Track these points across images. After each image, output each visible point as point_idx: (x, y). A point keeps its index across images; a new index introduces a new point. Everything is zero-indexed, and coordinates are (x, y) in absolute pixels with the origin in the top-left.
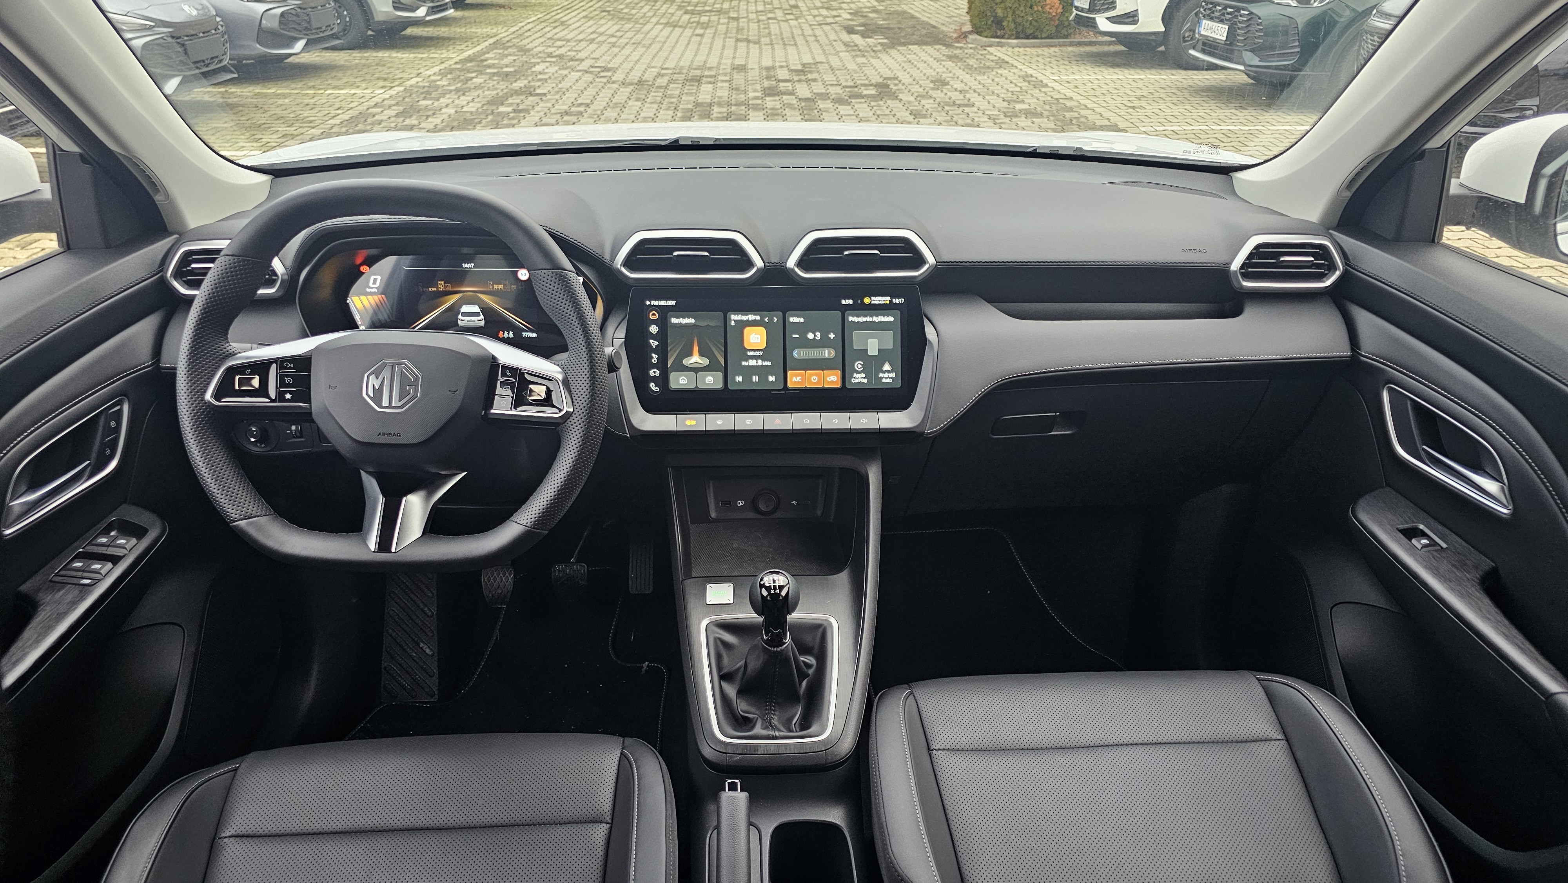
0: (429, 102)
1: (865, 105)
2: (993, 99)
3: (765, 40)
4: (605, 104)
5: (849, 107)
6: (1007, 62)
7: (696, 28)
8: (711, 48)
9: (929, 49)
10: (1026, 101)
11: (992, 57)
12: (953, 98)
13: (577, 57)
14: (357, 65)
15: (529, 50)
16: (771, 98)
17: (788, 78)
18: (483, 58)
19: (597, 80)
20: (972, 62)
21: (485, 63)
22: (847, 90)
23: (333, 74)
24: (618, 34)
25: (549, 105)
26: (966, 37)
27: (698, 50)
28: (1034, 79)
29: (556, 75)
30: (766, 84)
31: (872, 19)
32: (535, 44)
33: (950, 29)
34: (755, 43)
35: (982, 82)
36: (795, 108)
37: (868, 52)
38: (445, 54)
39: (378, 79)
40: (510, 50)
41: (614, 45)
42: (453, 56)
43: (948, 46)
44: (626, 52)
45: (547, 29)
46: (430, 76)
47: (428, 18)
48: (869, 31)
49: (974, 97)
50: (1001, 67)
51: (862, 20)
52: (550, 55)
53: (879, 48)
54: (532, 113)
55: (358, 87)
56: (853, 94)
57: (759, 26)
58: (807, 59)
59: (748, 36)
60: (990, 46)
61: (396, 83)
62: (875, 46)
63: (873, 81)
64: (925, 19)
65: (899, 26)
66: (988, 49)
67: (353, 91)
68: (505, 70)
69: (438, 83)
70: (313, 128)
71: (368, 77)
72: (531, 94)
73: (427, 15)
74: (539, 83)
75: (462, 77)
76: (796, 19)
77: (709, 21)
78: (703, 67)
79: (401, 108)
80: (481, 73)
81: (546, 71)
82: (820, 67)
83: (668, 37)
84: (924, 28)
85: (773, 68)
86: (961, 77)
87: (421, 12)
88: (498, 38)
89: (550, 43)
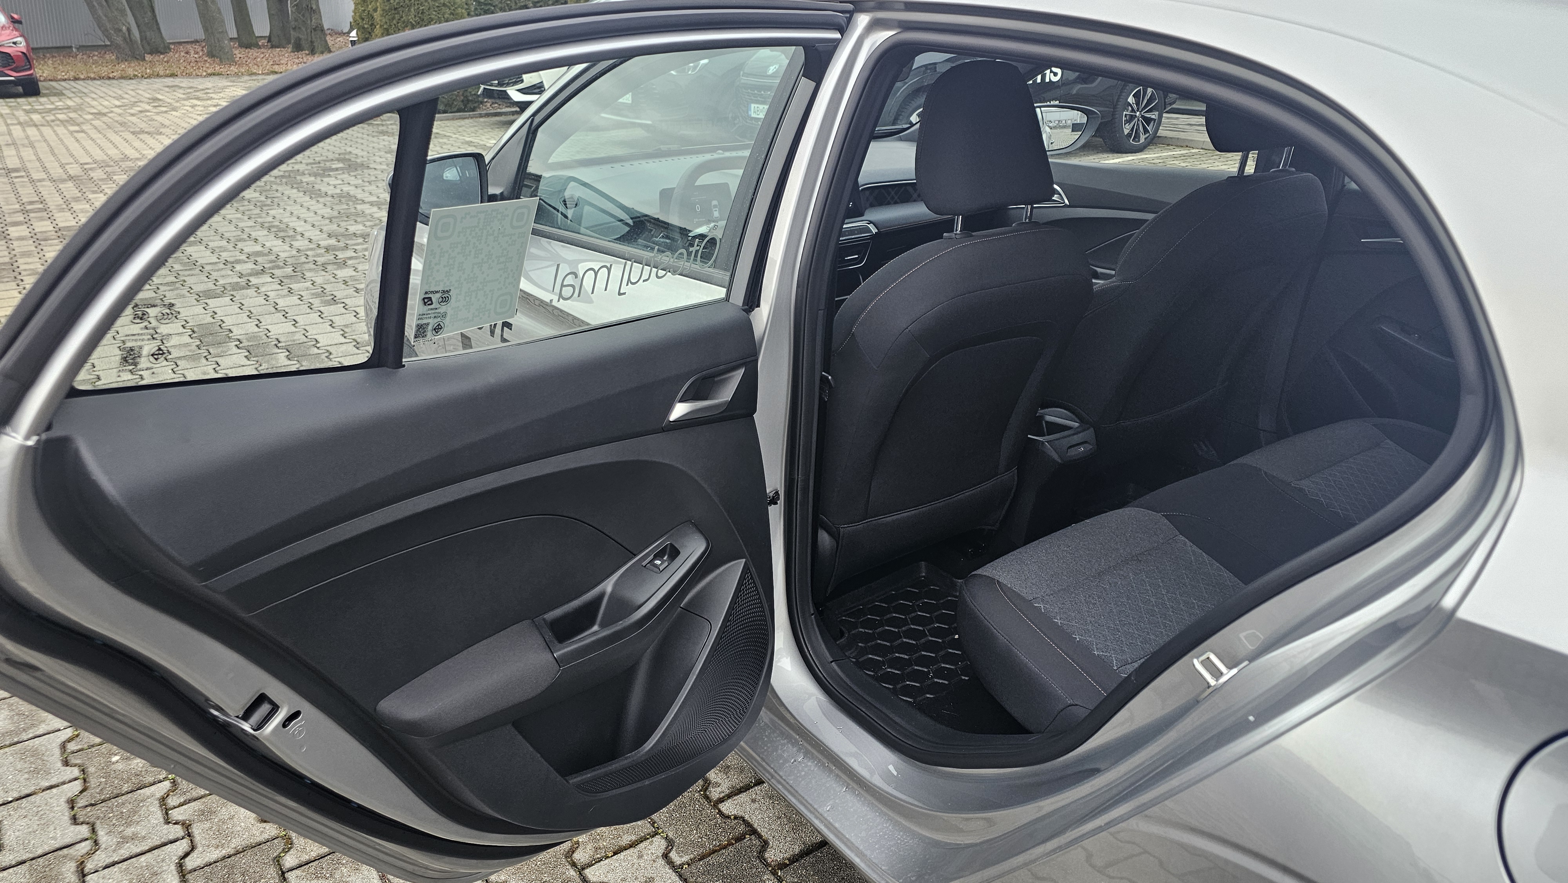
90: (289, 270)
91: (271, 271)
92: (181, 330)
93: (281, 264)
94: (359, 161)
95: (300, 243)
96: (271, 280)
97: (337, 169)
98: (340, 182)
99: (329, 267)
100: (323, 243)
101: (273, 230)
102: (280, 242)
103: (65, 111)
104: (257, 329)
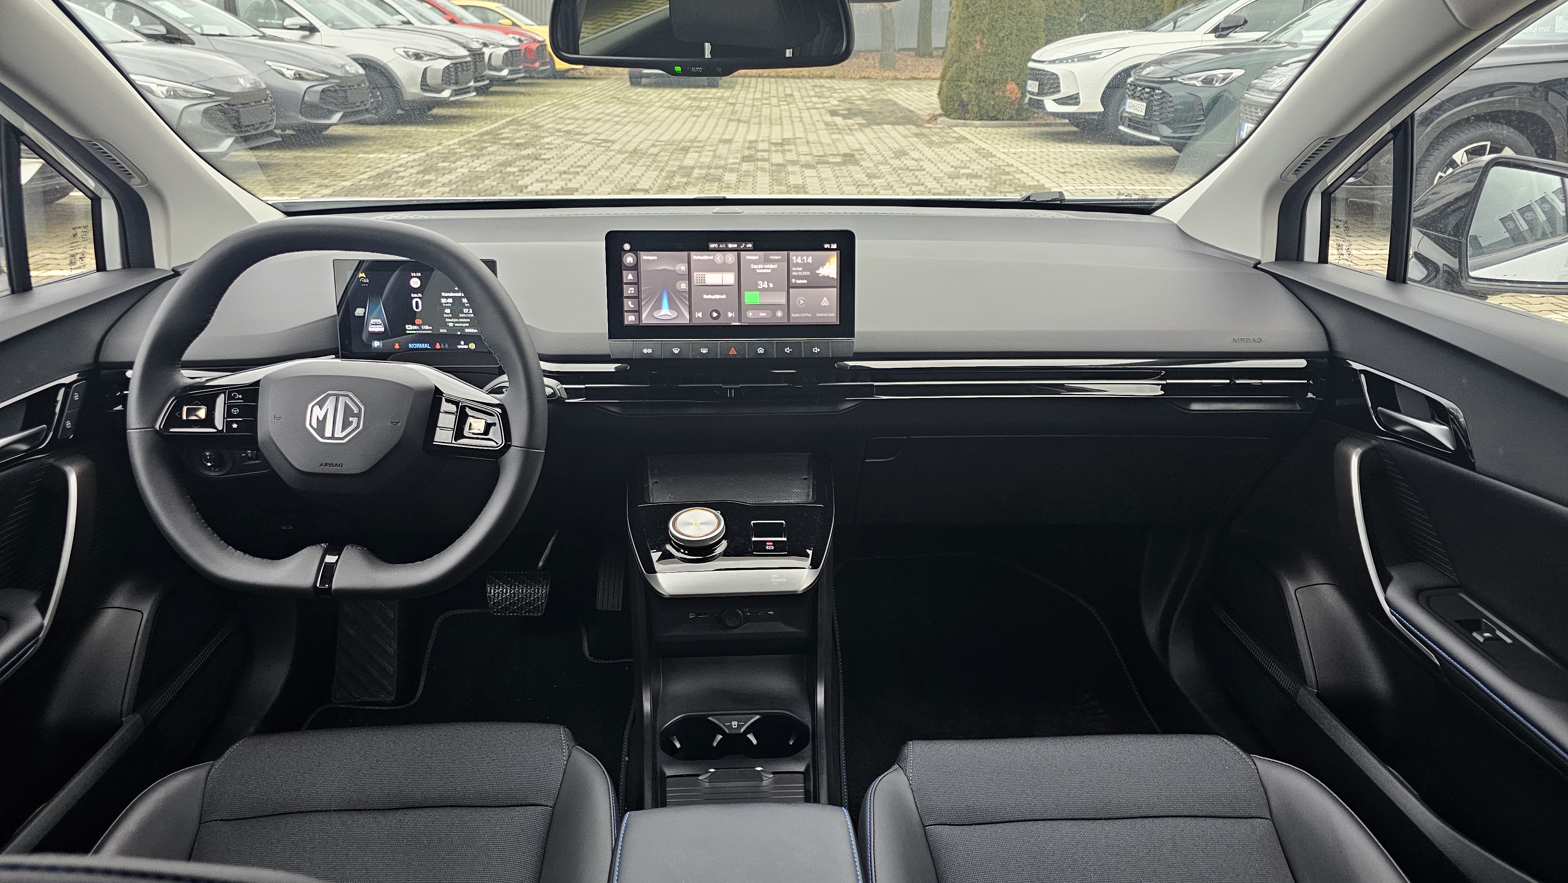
0: (446, 164)
1: (829, 169)
2: (943, 166)
3: (753, 120)
4: (600, 166)
5: (814, 171)
6: (967, 139)
7: (695, 110)
8: (704, 127)
9: (901, 128)
10: (971, 167)
11: (954, 135)
12: (908, 165)
13: (583, 132)
14: (386, 137)
15: (540, 127)
16: (747, 164)
17: (767, 148)
18: (499, 132)
19: (597, 149)
20: (935, 139)
21: (500, 136)
22: (816, 158)
23: (365, 143)
24: (623, 114)
25: (551, 166)
26: (936, 119)
27: (693, 127)
28: (985, 151)
29: (561, 145)
30: (746, 153)
31: (857, 105)
32: (547, 122)
33: (925, 114)
34: (745, 122)
35: (938, 153)
36: (766, 171)
37: (845, 130)
38: (465, 129)
39: (405, 146)
40: (523, 127)
41: (617, 123)
42: (472, 130)
43: (917, 126)
44: (627, 128)
45: (559, 111)
46: (450, 145)
47: (452, 99)
48: (851, 114)
49: (925, 164)
50: (960, 142)
51: (848, 106)
52: (559, 130)
53: (856, 127)
54: (535, 172)
55: (386, 152)
56: (822, 161)
57: (752, 110)
58: (788, 135)
59: (740, 117)
60: (956, 126)
61: (419, 150)
62: (853, 125)
63: (842, 152)
64: (906, 105)
65: (880, 111)
66: (954, 128)
67: (381, 156)
68: (517, 141)
69: (457, 150)
70: (345, 181)
71: (395, 145)
72: (536, 159)
73: (451, 96)
74: (545, 151)
75: (478, 147)
76: (788, 105)
77: (708, 105)
78: (692, 141)
79: (422, 168)
80: (495, 143)
81: (553, 142)
82: (798, 141)
83: (667, 117)
84: (902, 112)
85: (756, 142)
86: (920, 149)
87: (446, 94)
88: (515, 117)
89: (560, 121)
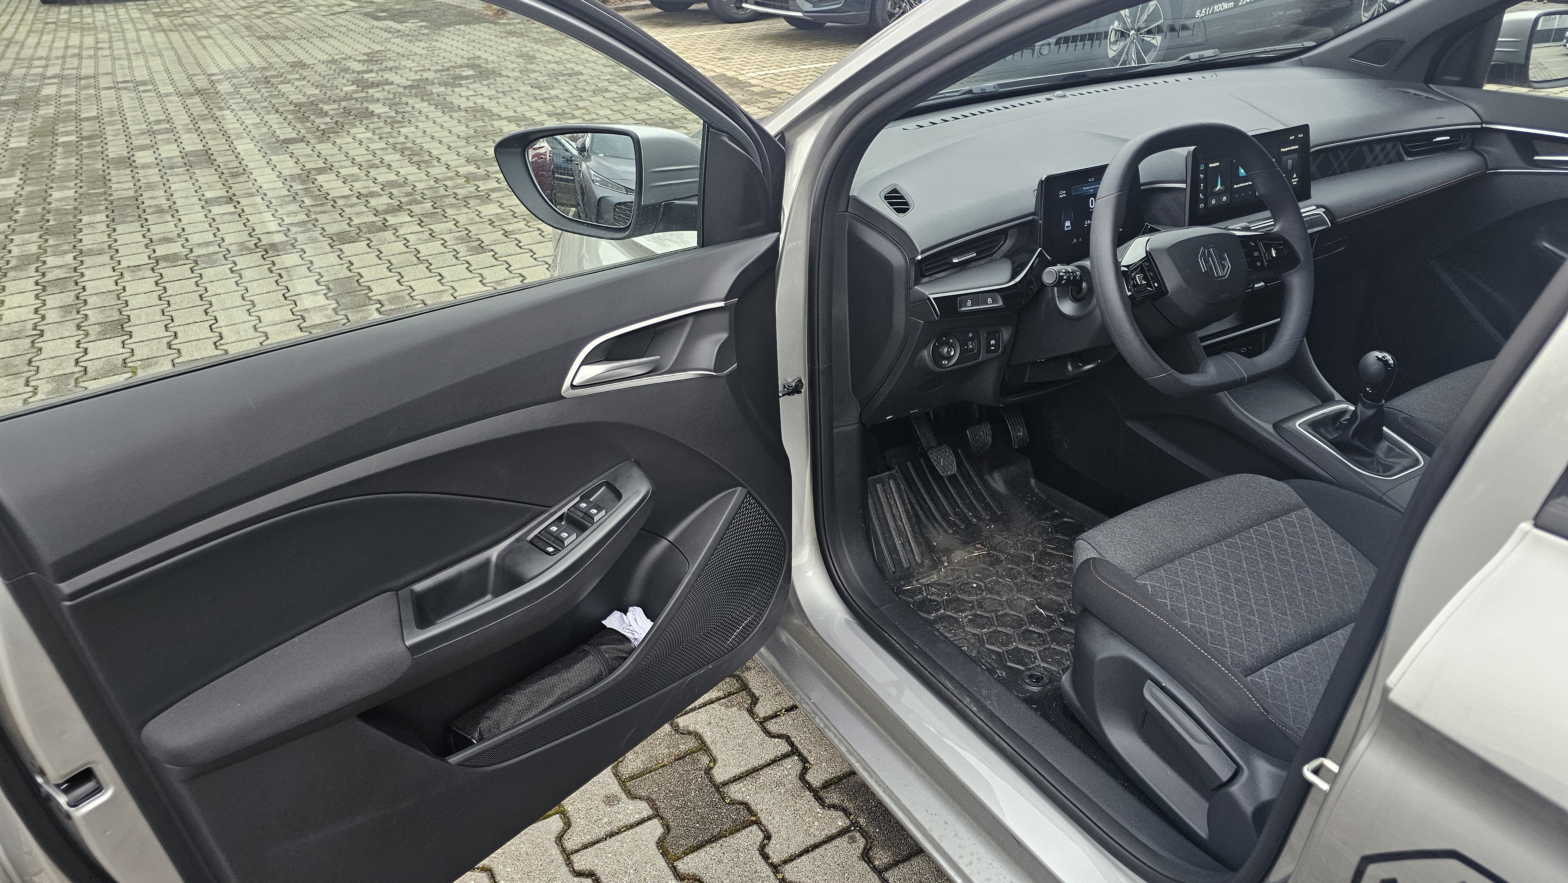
90: (428, 205)
91: (408, 207)
92: (315, 287)
93: (419, 198)
94: (489, 67)
95: (437, 171)
96: (409, 219)
97: (467, 77)
98: (472, 93)
99: (472, 202)
100: (463, 171)
101: (407, 153)
102: (413, 169)
103: (192, 14)
104: (399, 287)
